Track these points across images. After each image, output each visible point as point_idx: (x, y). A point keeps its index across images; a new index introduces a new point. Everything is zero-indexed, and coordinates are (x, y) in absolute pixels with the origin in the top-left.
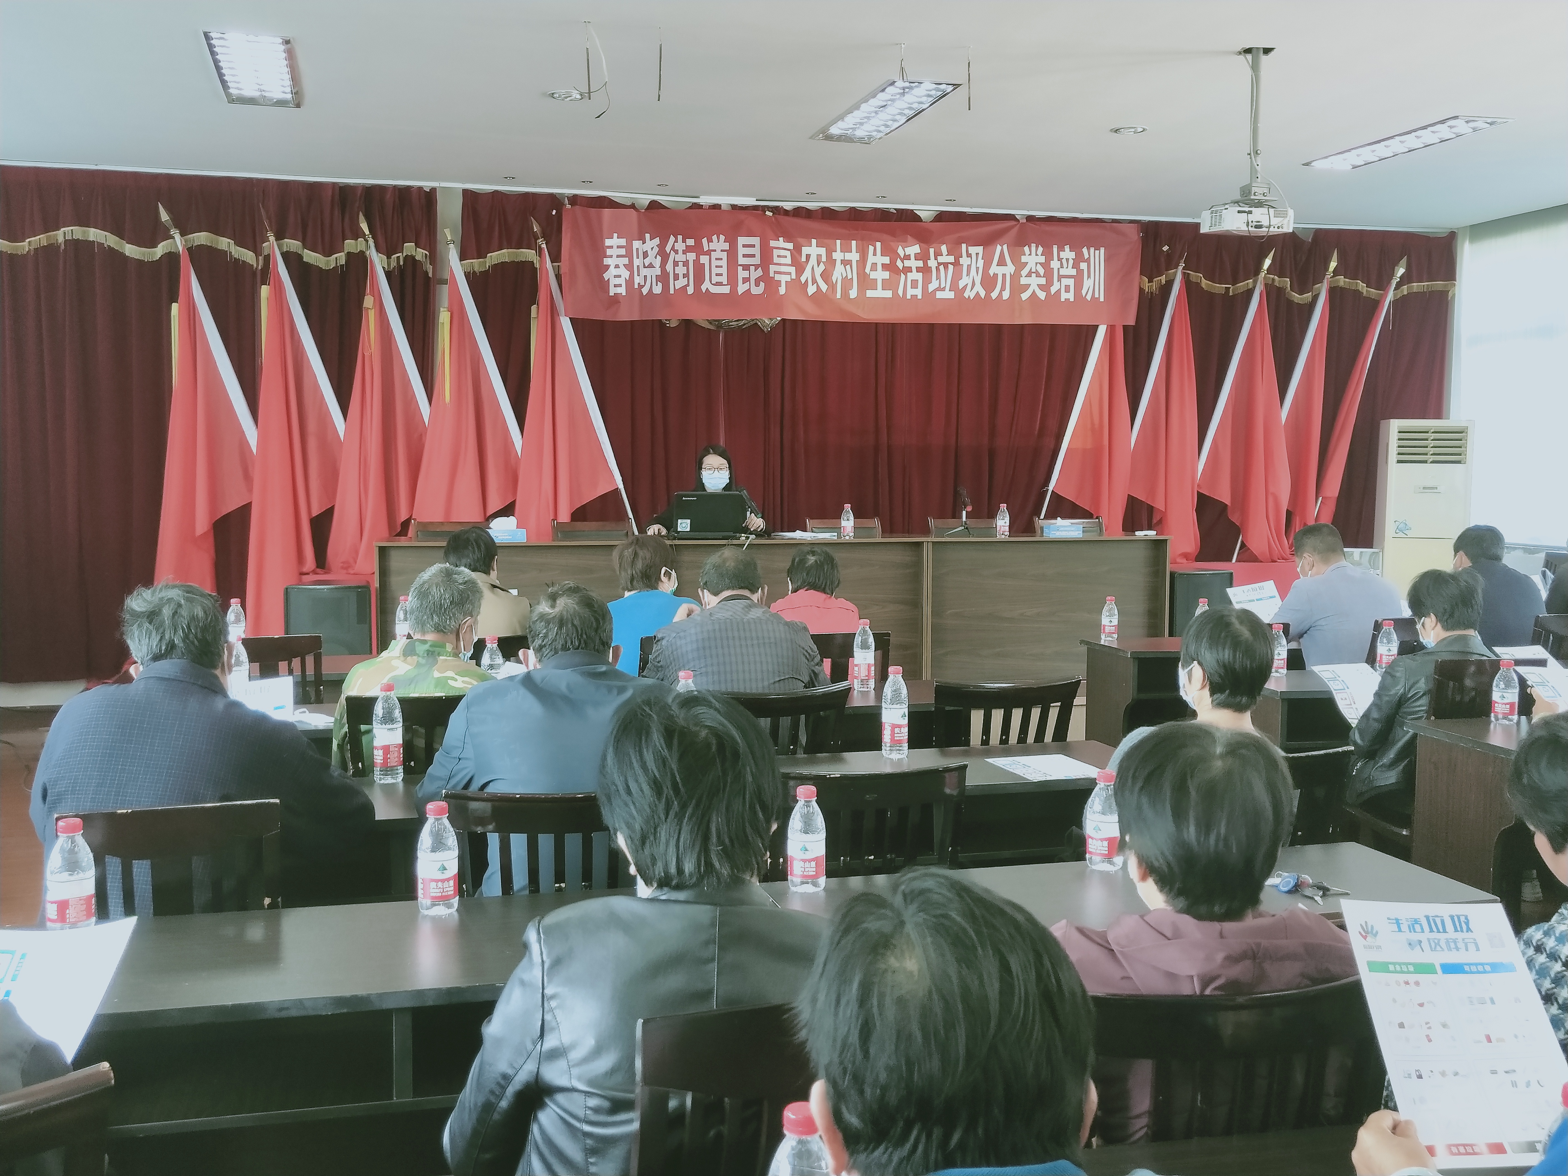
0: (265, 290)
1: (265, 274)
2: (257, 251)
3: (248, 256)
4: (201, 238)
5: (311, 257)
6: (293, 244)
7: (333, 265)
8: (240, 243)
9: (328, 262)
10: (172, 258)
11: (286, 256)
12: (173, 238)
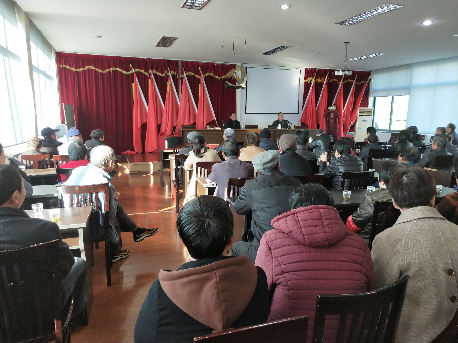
0: (150, 80)
1: (150, 77)
2: (148, 73)
3: (146, 74)
4: (138, 70)
5: (159, 74)
6: (155, 71)
7: (163, 76)
8: (145, 71)
9: (162, 75)
10: (132, 74)
11: (153, 73)
12: (132, 70)
